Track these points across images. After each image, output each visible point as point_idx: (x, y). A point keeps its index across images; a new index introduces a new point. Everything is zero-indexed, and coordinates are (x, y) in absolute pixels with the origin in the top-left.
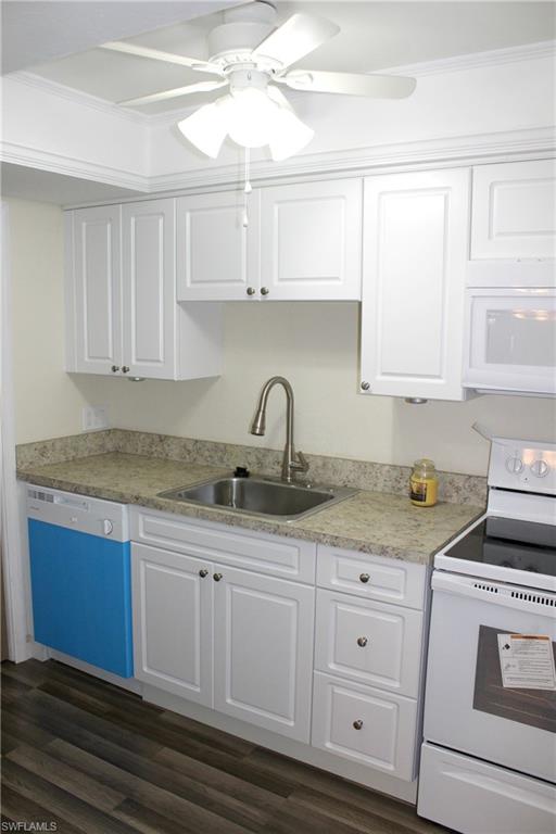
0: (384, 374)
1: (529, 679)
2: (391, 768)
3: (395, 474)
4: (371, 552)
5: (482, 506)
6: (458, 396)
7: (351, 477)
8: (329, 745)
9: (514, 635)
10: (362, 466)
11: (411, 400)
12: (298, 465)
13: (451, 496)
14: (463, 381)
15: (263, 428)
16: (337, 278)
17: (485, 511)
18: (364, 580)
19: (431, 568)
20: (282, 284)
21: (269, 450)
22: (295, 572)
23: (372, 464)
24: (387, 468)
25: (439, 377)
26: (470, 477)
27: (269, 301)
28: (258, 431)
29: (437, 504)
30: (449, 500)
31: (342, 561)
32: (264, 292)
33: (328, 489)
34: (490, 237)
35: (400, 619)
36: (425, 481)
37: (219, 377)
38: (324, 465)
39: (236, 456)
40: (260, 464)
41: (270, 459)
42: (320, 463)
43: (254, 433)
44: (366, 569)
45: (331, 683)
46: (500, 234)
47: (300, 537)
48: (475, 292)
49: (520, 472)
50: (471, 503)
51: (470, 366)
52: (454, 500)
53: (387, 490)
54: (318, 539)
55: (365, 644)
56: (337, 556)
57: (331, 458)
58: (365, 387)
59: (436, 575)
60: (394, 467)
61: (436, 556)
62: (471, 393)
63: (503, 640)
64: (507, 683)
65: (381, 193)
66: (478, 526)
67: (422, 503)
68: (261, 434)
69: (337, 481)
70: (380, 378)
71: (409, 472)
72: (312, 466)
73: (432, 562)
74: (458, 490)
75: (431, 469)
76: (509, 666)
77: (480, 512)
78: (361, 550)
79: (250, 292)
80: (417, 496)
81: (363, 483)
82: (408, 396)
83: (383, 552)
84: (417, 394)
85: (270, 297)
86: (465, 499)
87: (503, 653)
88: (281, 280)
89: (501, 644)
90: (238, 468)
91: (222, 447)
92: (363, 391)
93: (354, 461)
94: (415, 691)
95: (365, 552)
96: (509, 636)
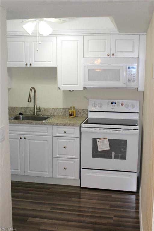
0: (64, 85)
1: (104, 148)
2: (74, 177)
3: (64, 110)
4: (66, 126)
5: (86, 116)
6: (82, 89)
7: (52, 112)
8: (58, 176)
9: (100, 139)
10: (55, 109)
11: (70, 91)
12: (38, 110)
13: (79, 115)
14: (83, 85)
15: (31, 100)
16: (51, 61)
17: (87, 117)
18: (65, 132)
19: (81, 127)
20: (36, 63)
21: (28, 108)
22: (47, 134)
23: (58, 109)
24: (62, 109)
25: (77, 85)
26: (83, 109)
27: (32, 67)
28: (30, 101)
29: (75, 117)
30: (78, 116)
31: (59, 129)
32: (30, 65)
33: (47, 116)
34: (88, 52)
35: (74, 140)
36: (73, 111)
37: (11, 88)
38: (44, 110)
39: (18, 110)
40: (25, 111)
41: (28, 110)
42: (43, 110)
43: (29, 102)
44: (66, 130)
45: (58, 160)
46: (90, 52)
47: (48, 125)
48: (86, 65)
49: (96, 106)
50: (84, 116)
51: (85, 82)
52: (80, 115)
53: (62, 115)
54: (53, 124)
55: (66, 148)
56: (58, 128)
57: (46, 108)
58: (59, 88)
59: (82, 128)
60: (64, 109)
61: (82, 124)
62: (85, 88)
63: (98, 140)
64: (99, 150)
65: (61, 41)
66: (86, 121)
67: (72, 116)
68: (31, 102)
69: (48, 114)
70: (62, 86)
71: (68, 110)
72: (41, 111)
73: (81, 126)
74: (80, 113)
75: (74, 108)
76: (99, 146)
77: (86, 118)
78: (64, 125)
79: (26, 65)
80: (71, 115)
81: (56, 114)
82: (69, 89)
83: (69, 125)
84: (71, 89)
85: (32, 66)
86: (82, 115)
87: (98, 143)
88: (35, 61)
89: (98, 141)
90: (20, 113)
91: (13, 108)
92: (58, 89)
93: (53, 108)
94: (78, 157)
95: (65, 126)
96: (99, 139)
